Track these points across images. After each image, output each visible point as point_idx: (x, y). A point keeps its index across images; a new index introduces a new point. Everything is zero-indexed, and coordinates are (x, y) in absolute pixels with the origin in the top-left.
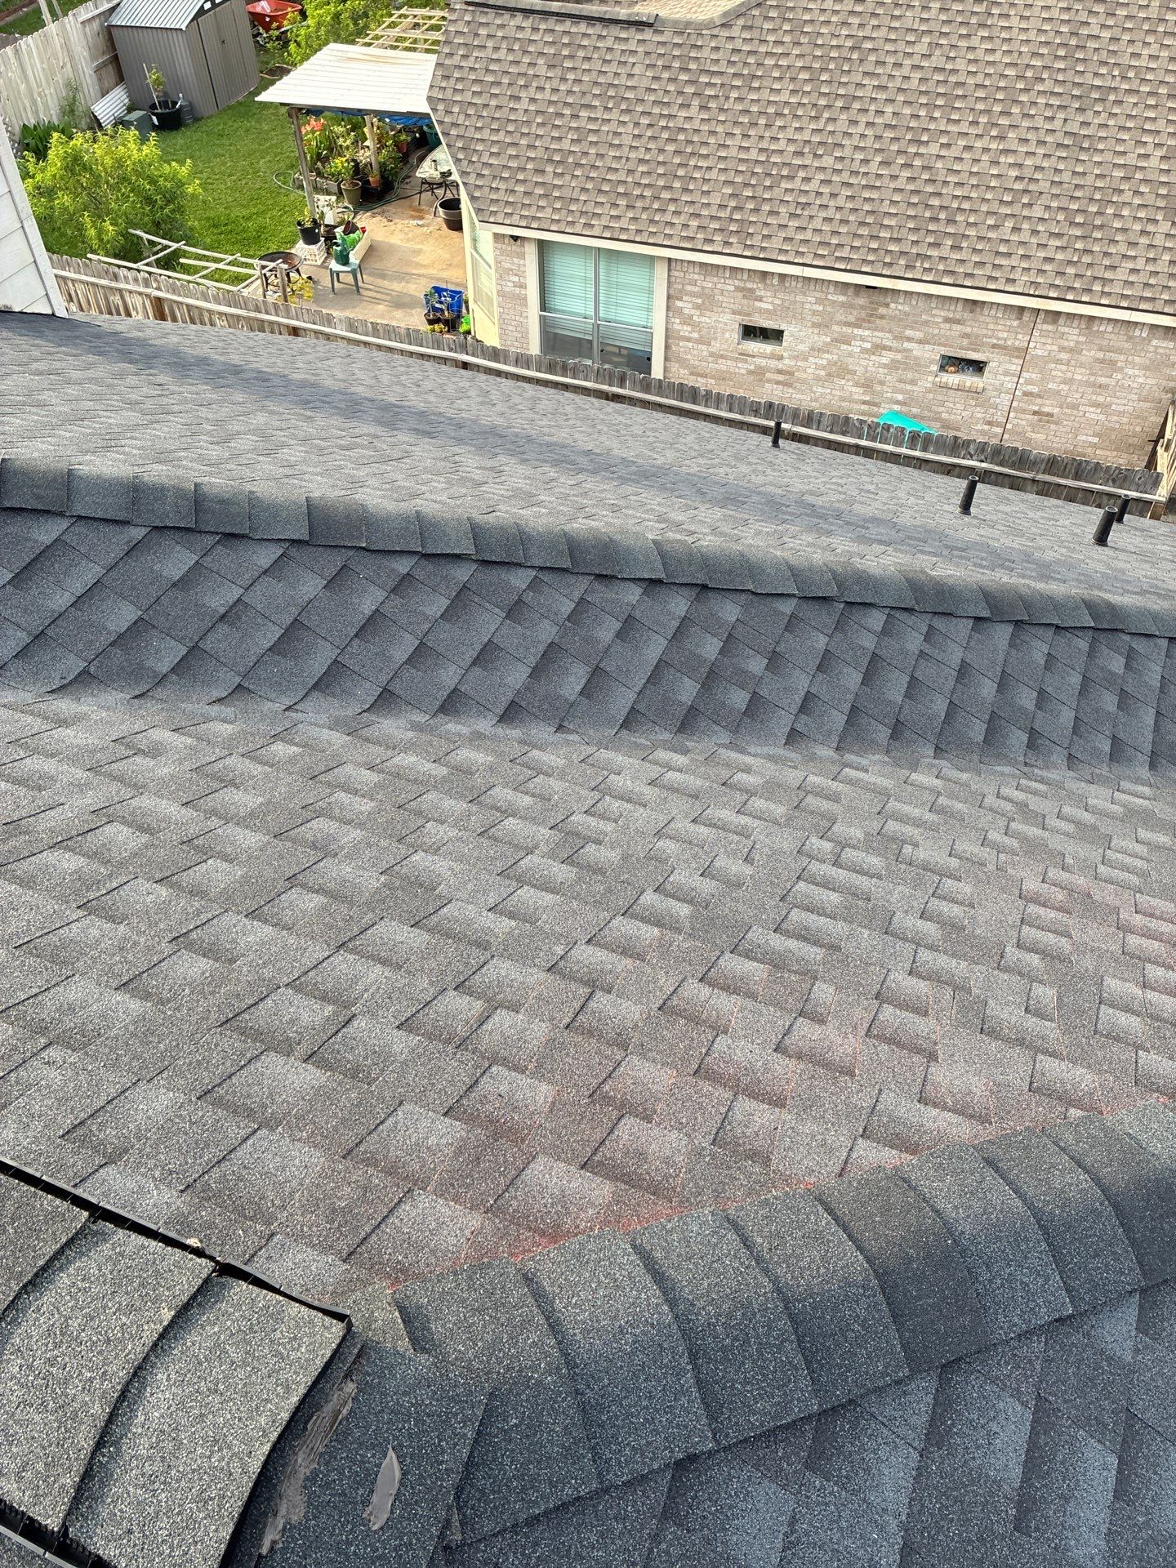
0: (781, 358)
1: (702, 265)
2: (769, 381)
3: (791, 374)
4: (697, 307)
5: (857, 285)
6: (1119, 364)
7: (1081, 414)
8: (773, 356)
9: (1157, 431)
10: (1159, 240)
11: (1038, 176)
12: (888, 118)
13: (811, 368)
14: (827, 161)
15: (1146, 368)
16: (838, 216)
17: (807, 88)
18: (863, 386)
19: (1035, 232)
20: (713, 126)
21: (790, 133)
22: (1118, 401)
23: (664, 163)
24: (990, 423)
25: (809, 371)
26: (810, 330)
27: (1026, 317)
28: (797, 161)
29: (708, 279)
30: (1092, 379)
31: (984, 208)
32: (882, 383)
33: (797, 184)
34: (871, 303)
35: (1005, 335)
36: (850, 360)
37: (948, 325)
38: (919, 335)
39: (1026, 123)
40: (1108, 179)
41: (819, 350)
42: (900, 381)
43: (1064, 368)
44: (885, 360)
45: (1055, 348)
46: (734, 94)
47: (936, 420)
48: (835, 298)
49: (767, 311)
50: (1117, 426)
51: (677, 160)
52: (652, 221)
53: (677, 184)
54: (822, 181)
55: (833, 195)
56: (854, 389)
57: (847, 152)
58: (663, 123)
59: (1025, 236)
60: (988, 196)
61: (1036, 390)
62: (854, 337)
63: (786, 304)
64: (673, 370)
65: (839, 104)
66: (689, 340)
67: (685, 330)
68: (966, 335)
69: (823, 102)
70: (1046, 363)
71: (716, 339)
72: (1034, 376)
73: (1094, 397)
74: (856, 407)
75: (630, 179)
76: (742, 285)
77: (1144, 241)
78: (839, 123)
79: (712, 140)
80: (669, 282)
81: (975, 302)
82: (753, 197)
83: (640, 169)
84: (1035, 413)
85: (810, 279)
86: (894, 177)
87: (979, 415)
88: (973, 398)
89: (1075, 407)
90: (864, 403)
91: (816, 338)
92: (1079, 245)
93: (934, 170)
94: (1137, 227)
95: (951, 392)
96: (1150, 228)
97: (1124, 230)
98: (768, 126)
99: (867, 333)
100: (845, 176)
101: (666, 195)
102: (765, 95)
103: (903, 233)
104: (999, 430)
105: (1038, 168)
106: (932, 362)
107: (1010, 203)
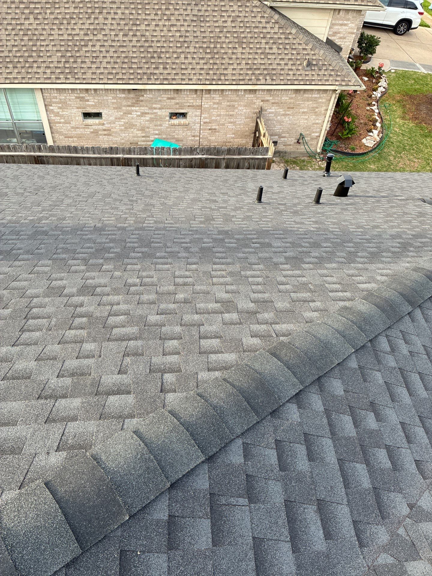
0: (103, 124)
1: (57, 89)
2: (101, 135)
3: (109, 130)
4: (60, 108)
5: (128, 89)
6: (236, 106)
7: (226, 127)
8: (100, 124)
9: (254, 129)
10: (239, 56)
11: (188, 34)
12: (120, 16)
13: (117, 126)
14: (100, 37)
15: (245, 106)
16: (112, 61)
17: (81, 6)
18: (141, 130)
19: (193, 58)
20: (43, 26)
21: (79, 26)
22: (238, 120)
23: (25, 45)
24: (194, 136)
25: (117, 128)
26: (113, 111)
27: (198, 93)
28: (87, 38)
29: (61, 95)
30: (227, 113)
31: (171, 50)
33: (89, 48)
34: (136, 95)
35: (192, 101)
36: (133, 120)
37: (169, 100)
38: (159, 106)
39: (177, 13)
40: (214, 33)
41: (119, 119)
42: (155, 126)
43: (217, 110)
44: (147, 118)
45: (212, 103)
46: (48, 11)
47: (173, 139)
48: (120, 96)
49: (92, 105)
50: (240, 129)
51: (31, 43)
52: (28, 73)
53: (34, 54)
54: (100, 46)
55: (107, 52)
56: (137, 132)
57: (107, 32)
58: (19, 27)
60: (171, 45)
61: (208, 120)
62: (133, 111)
63: (100, 101)
64: (56, 137)
65: (97, 11)
66: (60, 123)
67: (57, 119)
68: (177, 104)
69: (90, 11)
70: (210, 110)
71: (72, 121)
72: (206, 115)
73: (229, 120)
74: (140, 139)
75: (11, 55)
76: (78, 95)
77: (234, 56)
78: (100, 19)
79: (44, 33)
80: (44, 99)
81: (178, 90)
82: (72, 56)
83: (14, 49)
84: (210, 129)
85: (108, 89)
86: (131, 41)
87: (189, 134)
88: (185, 128)
89: (223, 125)
90: (143, 137)
91: (117, 114)
92: (211, 62)
93: (146, 36)
94: (230, 51)
95: (176, 127)
96: (235, 51)
97: (226, 53)
98: (69, 24)
99: (137, 108)
100: (110, 43)
101: (31, 60)
102: (63, 10)
103: (142, 65)
104: (198, 138)
105: (187, 31)
106: (166, 116)
107: (180, 47)
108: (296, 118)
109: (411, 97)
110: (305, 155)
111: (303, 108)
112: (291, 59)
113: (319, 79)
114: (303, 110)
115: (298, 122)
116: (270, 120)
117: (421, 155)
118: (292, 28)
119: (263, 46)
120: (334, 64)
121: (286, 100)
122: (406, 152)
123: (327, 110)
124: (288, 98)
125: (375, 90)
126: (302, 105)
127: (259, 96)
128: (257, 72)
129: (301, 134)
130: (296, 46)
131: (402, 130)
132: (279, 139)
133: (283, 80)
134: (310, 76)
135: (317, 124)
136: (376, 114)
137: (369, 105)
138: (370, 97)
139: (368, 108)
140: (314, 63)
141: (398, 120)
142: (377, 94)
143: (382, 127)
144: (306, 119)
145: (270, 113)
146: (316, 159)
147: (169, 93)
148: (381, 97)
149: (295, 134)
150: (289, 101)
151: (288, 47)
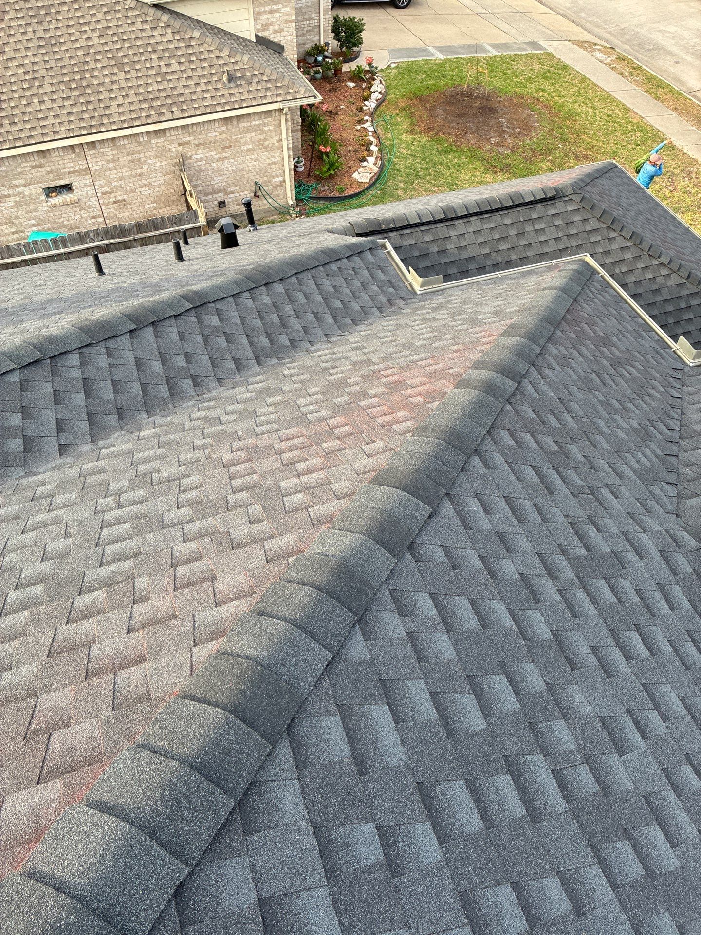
6: (142, 159)
7: (139, 194)
9: (182, 188)
10: (123, 84)
11: (36, 68)
15: (157, 157)
19: (53, 100)
22: (154, 180)
24: (94, 217)
27: (77, 150)
30: (133, 172)
31: (16, 95)
32: (17, 218)
35: (72, 164)
37: (36, 170)
38: (22, 181)
40: (76, 57)
42: (28, 212)
43: (115, 172)
44: (11, 204)
45: (104, 162)
47: (63, 227)
50: (161, 193)
59: (49, 104)
60: (15, 88)
61: (107, 189)
68: (50, 172)
70: (104, 172)
72: (102, 182)
73: (140, 182)
77: (115, 87)
81: (43, 151)
84: (115, 202)
87: (85, 215)
88: (76, 207)
89: (134, 191)
90: (14, 233)
92: (82, 100)
94: (107, 80)
95: (61, 208)
96: (114, 78)
97: (102, 84)
104: (101, 219)
105: (34, 63)
106: (39, 194)
107: (29, 88)
108: (240, 160)
109: (421, 99)
110: (274, 212)
111: (245, 144)
112: (203, 75)
113: (251, 97)
114: (246, 147)
115: (245, 165)
116: (202, 171)
117: (442, 180)
118: (193, 30)
119: (155, 63)
120: (268, 71)
121: (215, 136)
122: (420, 181)
123: (281, 140)
124: (217, 134)
125: (367, 99)
126: (243, 140)
127: (173, 138)
128: (156, 103)
129: (256, 183)
130: (206, 55)
131: (412, 150)
132: (226, 197)
133: (198, 108)
134: (237, 95)
135: (275, 163)
136: (371, 134)
137: (360, 122)
138: (361, 110)
139: (358, 127)
140: (239, 75)
141: (404, 136)
142: (371, 104)
143: (380, 150)
144: (256, 160)
145: (198, 160)
146: (291, 215)
147: (32, 159)
148: (377, 106)
149: (248, 185)
150: (221, 137)
151: (193, 58)
